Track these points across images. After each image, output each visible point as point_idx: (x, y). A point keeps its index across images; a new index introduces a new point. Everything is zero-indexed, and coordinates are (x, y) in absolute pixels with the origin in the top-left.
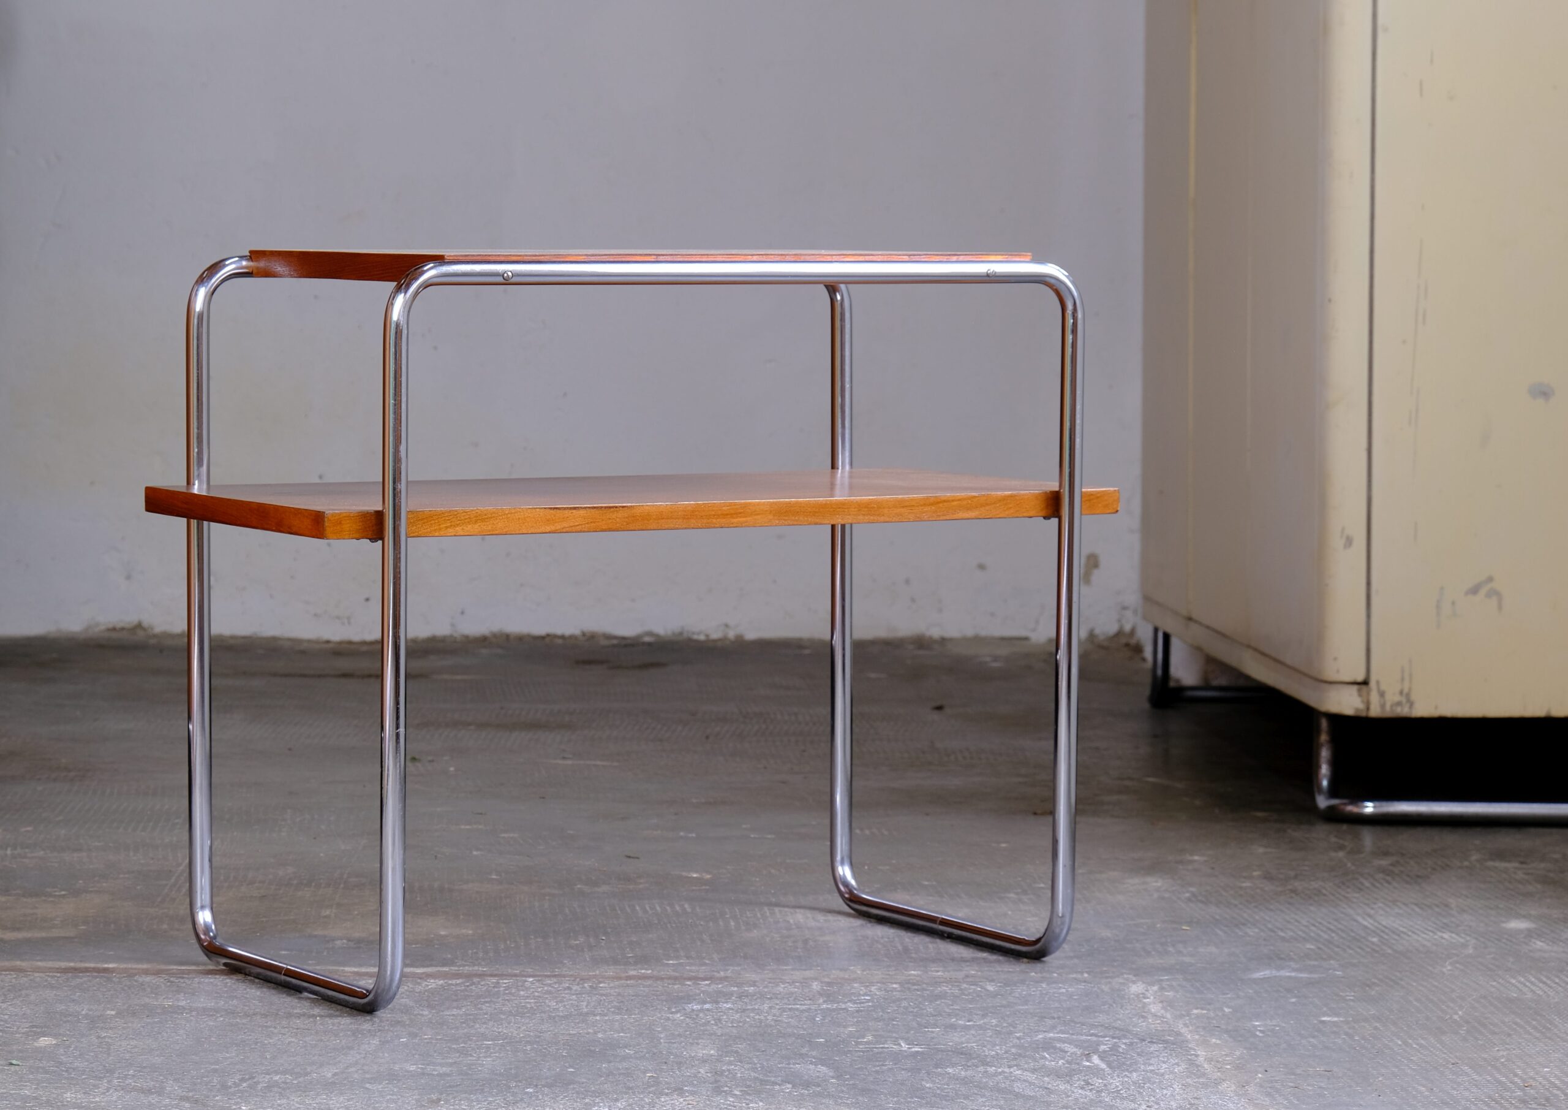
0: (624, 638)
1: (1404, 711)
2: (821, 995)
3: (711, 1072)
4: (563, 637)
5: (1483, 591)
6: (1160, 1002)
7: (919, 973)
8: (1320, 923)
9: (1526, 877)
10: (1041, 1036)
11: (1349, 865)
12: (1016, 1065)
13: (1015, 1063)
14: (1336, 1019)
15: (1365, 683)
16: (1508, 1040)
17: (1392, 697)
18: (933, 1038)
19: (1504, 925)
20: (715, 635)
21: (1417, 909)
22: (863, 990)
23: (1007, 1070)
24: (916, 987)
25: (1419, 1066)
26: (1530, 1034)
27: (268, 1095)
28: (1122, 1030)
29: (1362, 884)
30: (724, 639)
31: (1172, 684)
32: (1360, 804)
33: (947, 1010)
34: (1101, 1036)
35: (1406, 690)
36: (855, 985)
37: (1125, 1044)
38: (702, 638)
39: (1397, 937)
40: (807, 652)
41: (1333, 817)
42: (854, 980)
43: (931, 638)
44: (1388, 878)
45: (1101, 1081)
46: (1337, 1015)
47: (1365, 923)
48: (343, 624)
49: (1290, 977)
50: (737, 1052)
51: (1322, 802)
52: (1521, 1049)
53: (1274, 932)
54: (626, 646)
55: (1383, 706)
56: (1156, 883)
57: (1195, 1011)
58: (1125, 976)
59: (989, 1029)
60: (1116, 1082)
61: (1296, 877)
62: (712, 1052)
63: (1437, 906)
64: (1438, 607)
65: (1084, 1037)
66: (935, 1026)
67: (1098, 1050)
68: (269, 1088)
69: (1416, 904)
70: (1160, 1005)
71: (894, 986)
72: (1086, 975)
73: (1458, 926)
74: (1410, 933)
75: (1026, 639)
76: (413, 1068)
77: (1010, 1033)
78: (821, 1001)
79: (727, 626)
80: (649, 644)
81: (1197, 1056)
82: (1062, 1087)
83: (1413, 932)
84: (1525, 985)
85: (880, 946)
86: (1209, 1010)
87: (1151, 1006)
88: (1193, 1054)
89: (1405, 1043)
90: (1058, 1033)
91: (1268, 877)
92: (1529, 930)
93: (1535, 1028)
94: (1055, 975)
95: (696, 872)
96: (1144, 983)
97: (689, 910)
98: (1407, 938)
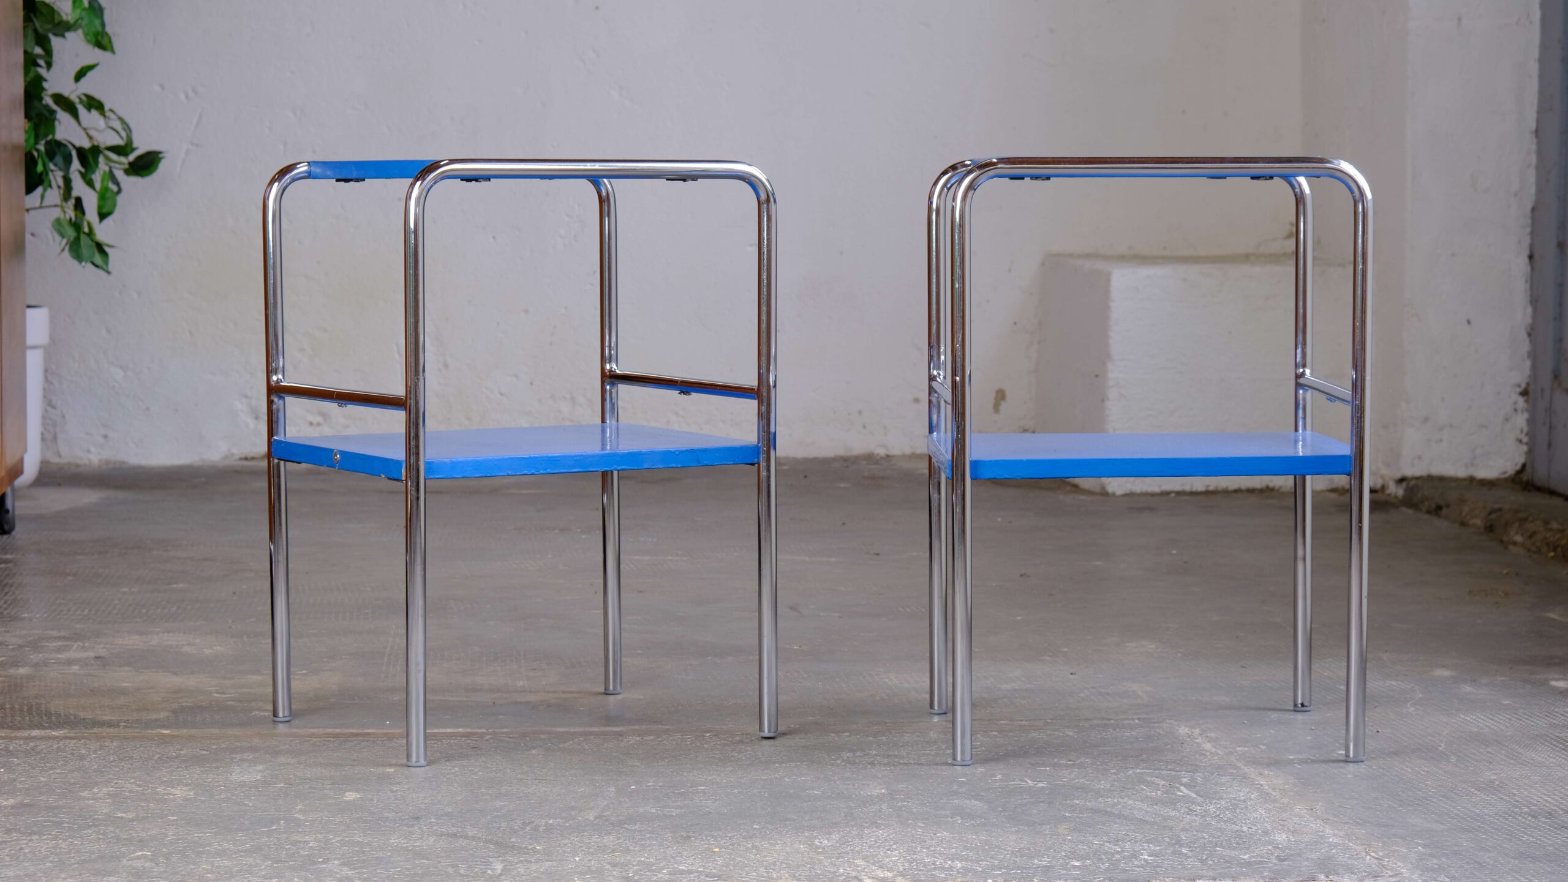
7: (1008, 722)
10: (1130, 772)
12: (1128, 797)
13: (1124, 794)
16: (1491, 766)
18: (1048, 776)
19: (1432, 673)
23: (1121, 800)
24: (1012, 734)
26: (1505, 761)
28: (1192, 765)
33: (1046, 753)
34: (1179, 771)
45: (1199, 808)
52: (1506, 774)
57: (1240, 749)
58: (1169, 721)
59: (1088, 767)
60: (1212, 808)
65: (1165, 772)
66: (1045, 765)
67: (1182, 782)
68: (549, 830)
70: (1210, 744)
72: (1137, 721)
77: (1106, 770)
81: (1262, 785)
82: (1172, 814)
86: (1248, 747)
87: (1204, 745)
88: (1257, 784)
89: (1414, 770)
90: (1143, 769)
92: (1453, 677)
93: (1506, 756)
96: (1186, 726)
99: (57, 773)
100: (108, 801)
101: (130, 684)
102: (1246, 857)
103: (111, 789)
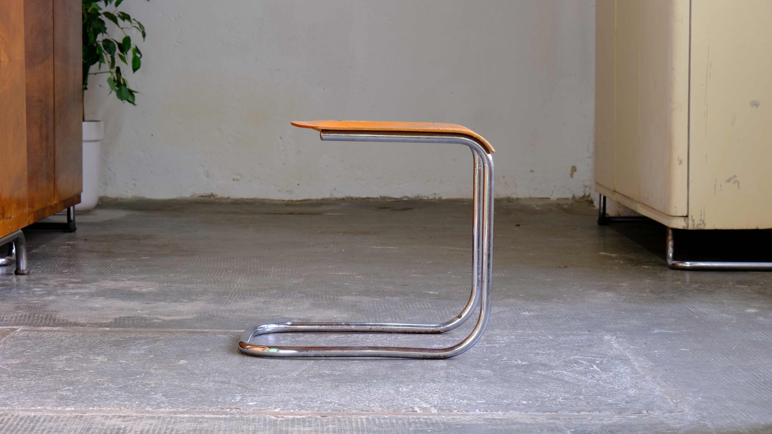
0: (396, 199)
1: (702, 227)
2: (485, 341)
3: (445, 373)
4: (373, 198)
5: (732, 181)
6: (618, 343)
7: (522, 331)
8: (675, 311)
9: (751, 291)
10: (572, 357)
11: (683, 287)
12: (565, 370)
13: (564, 368)
14: (686, 350)
15: (687, 216)
16: (755, 358)
17: (697, 222)
18: (530, 358)
19: (746, 311)
20: (431, 198)
21: (711, 304)
22: (501, 339)
23: (561, 371)
24: (521, 337)
25: (722, 369)
26: (763, 355)
27: (271, 384)
28: (604, 355)
29: (688, 294)
30: (435, 199)
31: (606, 216)
32: (685, 263)
33: (535, 347)
34: (596, 357)
35: (703, 219)
36: (498, 337)
37: (606, 360)
38: (426, 198)
39: (705, 316)
40: (466, 204)
41: (674, 268)
42: (497, 335)
43: (513, 198)
44: (698, 292)
45: (598, 376)
46: (687, 348)
47: (692, 310)
48: (289, 194)
49: (666, 332)
50: (454, 365)
51: (670, 262)
52: (760, 362)
53: (657, 314)
54: (397, 202)
55: (694, 225)
56: (609, 294)
57: (631, 347)
58: (602, 332)
59: (552, 355)
60: (604, 376)
61: (663, 292)
62: (445, 365)
63: (720, 304)
64: (715, 187)
65: (589, 358)
66: (531, 353)
67: (595, 363)
68: (272, 380)
69: (711, 303)
70: (617, 344)
71: (513, 337)
72: (587, 332)
73: (728, 311)
74: (710, 314)
75: (549, 198)
76: (327, 372)
77: (560, 356)
78: (485, 343)
79: (435, 194)
80: (406, 201)
81: (634, 365)
82: (583, 378)
83: (711, 314)
84: (758, 335)
85: (506, 321)
86: (636, 346)
87: (614, 345)
89: (715, 359)
90: (579, 356)
91: (652, 292)
92: (756, 313)
93: (764, 353)
94: (575, 332)
95: (432, 291)
96: (610, 335)
97: (430, 307)
98: (709, 316)
99: (47, 348)
100: (64, 362)
101: (100, 305)
102: (610, 401)
103: (68, 356)
